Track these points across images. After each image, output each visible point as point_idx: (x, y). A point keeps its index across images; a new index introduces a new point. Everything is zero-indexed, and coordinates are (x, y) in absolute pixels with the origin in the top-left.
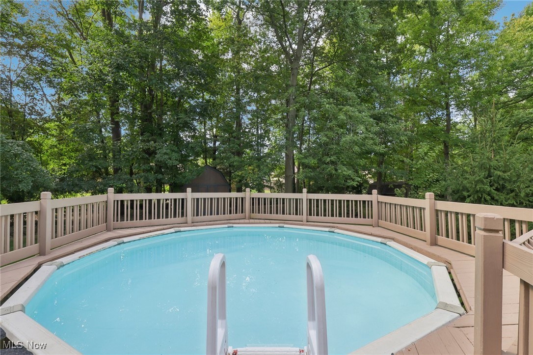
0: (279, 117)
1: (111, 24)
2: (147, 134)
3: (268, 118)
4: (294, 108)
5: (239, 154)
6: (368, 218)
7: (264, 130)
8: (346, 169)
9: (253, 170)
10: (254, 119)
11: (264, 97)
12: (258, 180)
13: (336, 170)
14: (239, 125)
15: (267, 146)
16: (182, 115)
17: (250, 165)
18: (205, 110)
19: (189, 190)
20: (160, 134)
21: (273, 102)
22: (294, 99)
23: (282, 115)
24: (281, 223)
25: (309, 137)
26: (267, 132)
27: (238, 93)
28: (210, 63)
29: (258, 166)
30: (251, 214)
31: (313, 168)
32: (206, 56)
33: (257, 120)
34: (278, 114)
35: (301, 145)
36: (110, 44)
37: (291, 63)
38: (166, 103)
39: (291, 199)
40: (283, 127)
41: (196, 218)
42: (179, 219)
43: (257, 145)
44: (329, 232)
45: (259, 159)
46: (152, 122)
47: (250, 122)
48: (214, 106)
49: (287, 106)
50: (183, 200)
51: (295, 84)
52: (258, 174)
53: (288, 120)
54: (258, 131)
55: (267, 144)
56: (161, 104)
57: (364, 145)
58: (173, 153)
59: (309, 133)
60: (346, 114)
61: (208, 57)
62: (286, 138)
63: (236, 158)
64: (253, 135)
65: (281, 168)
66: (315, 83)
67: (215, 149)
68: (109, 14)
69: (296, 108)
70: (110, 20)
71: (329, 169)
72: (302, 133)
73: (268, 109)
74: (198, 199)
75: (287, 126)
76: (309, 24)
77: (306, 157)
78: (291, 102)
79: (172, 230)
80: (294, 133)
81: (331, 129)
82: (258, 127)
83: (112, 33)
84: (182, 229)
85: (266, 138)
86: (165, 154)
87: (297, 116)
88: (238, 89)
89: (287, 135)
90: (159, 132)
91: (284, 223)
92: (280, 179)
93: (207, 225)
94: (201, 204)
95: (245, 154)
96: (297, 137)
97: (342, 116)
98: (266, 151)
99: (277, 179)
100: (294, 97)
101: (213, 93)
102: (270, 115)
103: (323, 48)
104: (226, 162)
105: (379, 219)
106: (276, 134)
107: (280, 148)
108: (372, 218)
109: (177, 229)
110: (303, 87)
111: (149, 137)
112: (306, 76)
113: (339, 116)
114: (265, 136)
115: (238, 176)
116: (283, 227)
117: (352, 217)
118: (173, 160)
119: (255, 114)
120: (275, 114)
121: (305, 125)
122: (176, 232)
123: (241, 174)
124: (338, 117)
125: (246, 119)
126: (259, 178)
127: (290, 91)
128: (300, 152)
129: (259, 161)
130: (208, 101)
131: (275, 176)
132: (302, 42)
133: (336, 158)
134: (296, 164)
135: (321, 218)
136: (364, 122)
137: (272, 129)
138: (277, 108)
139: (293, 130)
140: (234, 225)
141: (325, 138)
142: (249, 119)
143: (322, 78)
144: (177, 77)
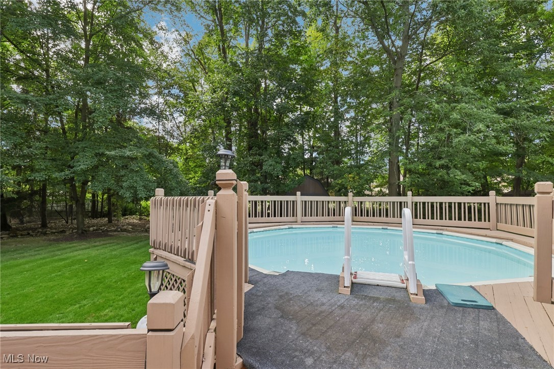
0: (381, 121)
1: (225, 57)
2: (255, 148)
3: (369, 125)
4: (398, 111)
5: (338, 162)
6: (485, 221)
7: (364, 137)
8: (459, 173)
9: (354, 178)
10: (352, 126)
11: (364, 102)
12: (359, 188)
13: (448, 174)
14: (338, 134)
15: (367, 153)
16: (285, 129)
17: (350, 174)
18: (306, 122)
19: (299, 193)
20: (266, 148)
21: (374, 106)
22: (398, 102)
23: (385, 119)
24: (384, 225)
25: (418, 140)
26: (367, 139)
27: (336, 102)
28: (309, 77)
29: (358, 174)
30: (354, 217)
31: (422, 175)
32: (304, 69)
33: (356, 127)
34: (380, 118)
35: (407, 149)
36: (228, 74)
37: (395, 62)
38: (269, 120)
39: (395, 202)
40: (386, 132)
41: (305, 219)
42: (290, 219)
43: (356, 153)
44: (436, 233)
45: (359, 167)
46: (258, 137)
47: (348, 129)
48: (314, 118)
49: (390, 110)
50: (293, 202)
51: (399, 84)
52: (359, 182)
53: (391, 125)
54: (357, 138)
55: (368, 151)
56: (265, 120)
57: (484, 145)
58: (278, 164)
59: (418, 137)
60: (460, 113)
61: (307, 71)
62: (390, 144)
63: (336, 167)
64: (352, 142)
65: (383, 177)
66: (424, 79)
67: (312, 159)
68: (224, 49)
69: (401, 111)
70: (224, 52)
71: (440, 174)
72: (409, 137)
73: (368, 114)
74: (305, 202)
75: (390, 131)
76: (416, 16)
77: (412, 162)
78: (394, 106)
79: (286, 227)
80: (398, 137)
81: (442, 130)
82: (357, 135)
83: (229, 64)
84: (294, 226)
85: (366, 146)
86: (271, 165)
87: (401, 119)
88: (336, 98)
89: (390, 140)
90: (265, 146)
91: (388, 226)
92: (382, 189)
93: (313, 224)
94: (308, 205)
95: (343, 163)
96: (402, 142)
97: (455, 116)
98: (367, 158)
99: (379, 189)
100: (398, 100)
101: (311, 105)
102: (370, 120)
103: (434, 39)
104: (326, 171)
105: (498, 222)
106: (378, 141)
107: (383, 154)
108: (489, 221)
109: (290, 226)
110: (410, 85)
111: (257, 150)
112: (414, 73)
113: (451, 115)
114: (365, 144)
115: (338, 184)
116: (387, 229)
117: (465, 220)
118: (278, 170)
119: (354, 121)
120: (377, 119)
121: (412, 127)
122: (289, 228)
123: (342, 182)
124: (451, 117)
125: (344, 128)
126: (360, 185)
127: (393, 94)
128: (406, 157)
129: (359, 169)
130: (307, 113)
131: (377, 186)
132: (407, 38)
133: (447, 161)
134: (402, 172)
135: (429, 221)
136: (484, 119)
137: (372, 134)
138: (379, 112)
139: (397, 134)
140: (338, 226)
141: (434, 141)
142: (348, 127)
143: (433, 73)
144: (279, 94)
